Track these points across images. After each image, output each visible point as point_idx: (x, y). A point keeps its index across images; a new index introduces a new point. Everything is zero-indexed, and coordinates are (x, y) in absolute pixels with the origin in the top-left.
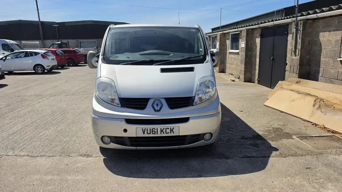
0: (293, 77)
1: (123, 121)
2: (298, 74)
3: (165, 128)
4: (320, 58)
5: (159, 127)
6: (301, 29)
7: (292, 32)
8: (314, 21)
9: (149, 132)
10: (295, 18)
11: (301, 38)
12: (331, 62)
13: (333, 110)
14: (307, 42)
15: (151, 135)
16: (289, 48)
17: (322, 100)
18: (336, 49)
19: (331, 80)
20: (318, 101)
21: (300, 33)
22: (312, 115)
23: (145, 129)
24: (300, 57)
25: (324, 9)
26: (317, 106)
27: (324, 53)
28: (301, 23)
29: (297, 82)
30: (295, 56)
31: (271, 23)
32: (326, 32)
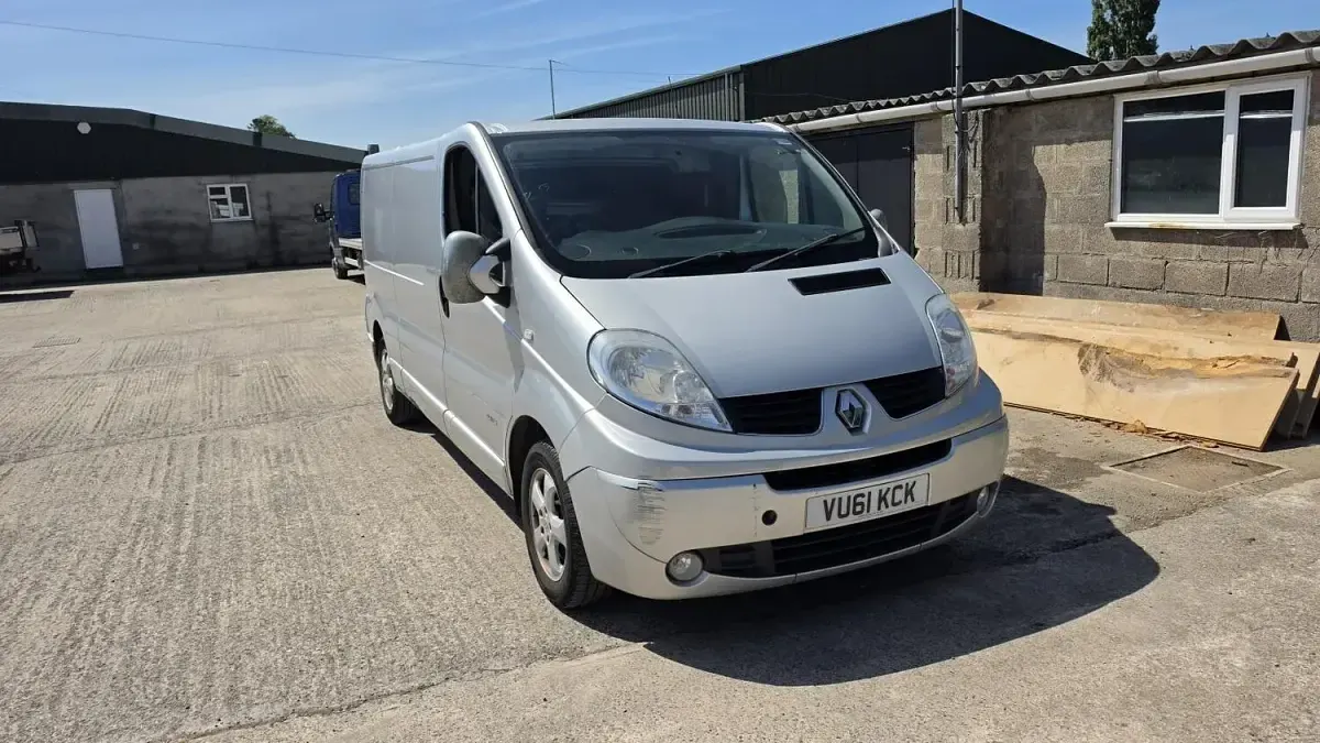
0: (960, 288)
1: (761, 483)
2: (977, 278)
3: (892, 486)
4: (1043, 224)
5: (873, 487)
6: (979, 135)
7: (945, 146)
8: (1009, 111)
9: (843, 512)
10: (955, 101)
11: (979, 165)
12: (1081, 234)
13: (1149, 377)
14: (997, 177)
15: (852, 520)
16: (921, 198)
17: (1099, 349)
18: (1096, 194)
19: (1084, 288)
20: (1090, 353)
21: (975, 149)
22: (1091, 395)
23: (833, 500)
24: (981, 225)
25: (1049, 73)
26: (1094, 370)
27: (1056, 208)
28: (977, 119)
29: (982, 306)
30: (963, 220)
31: (851, 119)
32: (1057, 144)
